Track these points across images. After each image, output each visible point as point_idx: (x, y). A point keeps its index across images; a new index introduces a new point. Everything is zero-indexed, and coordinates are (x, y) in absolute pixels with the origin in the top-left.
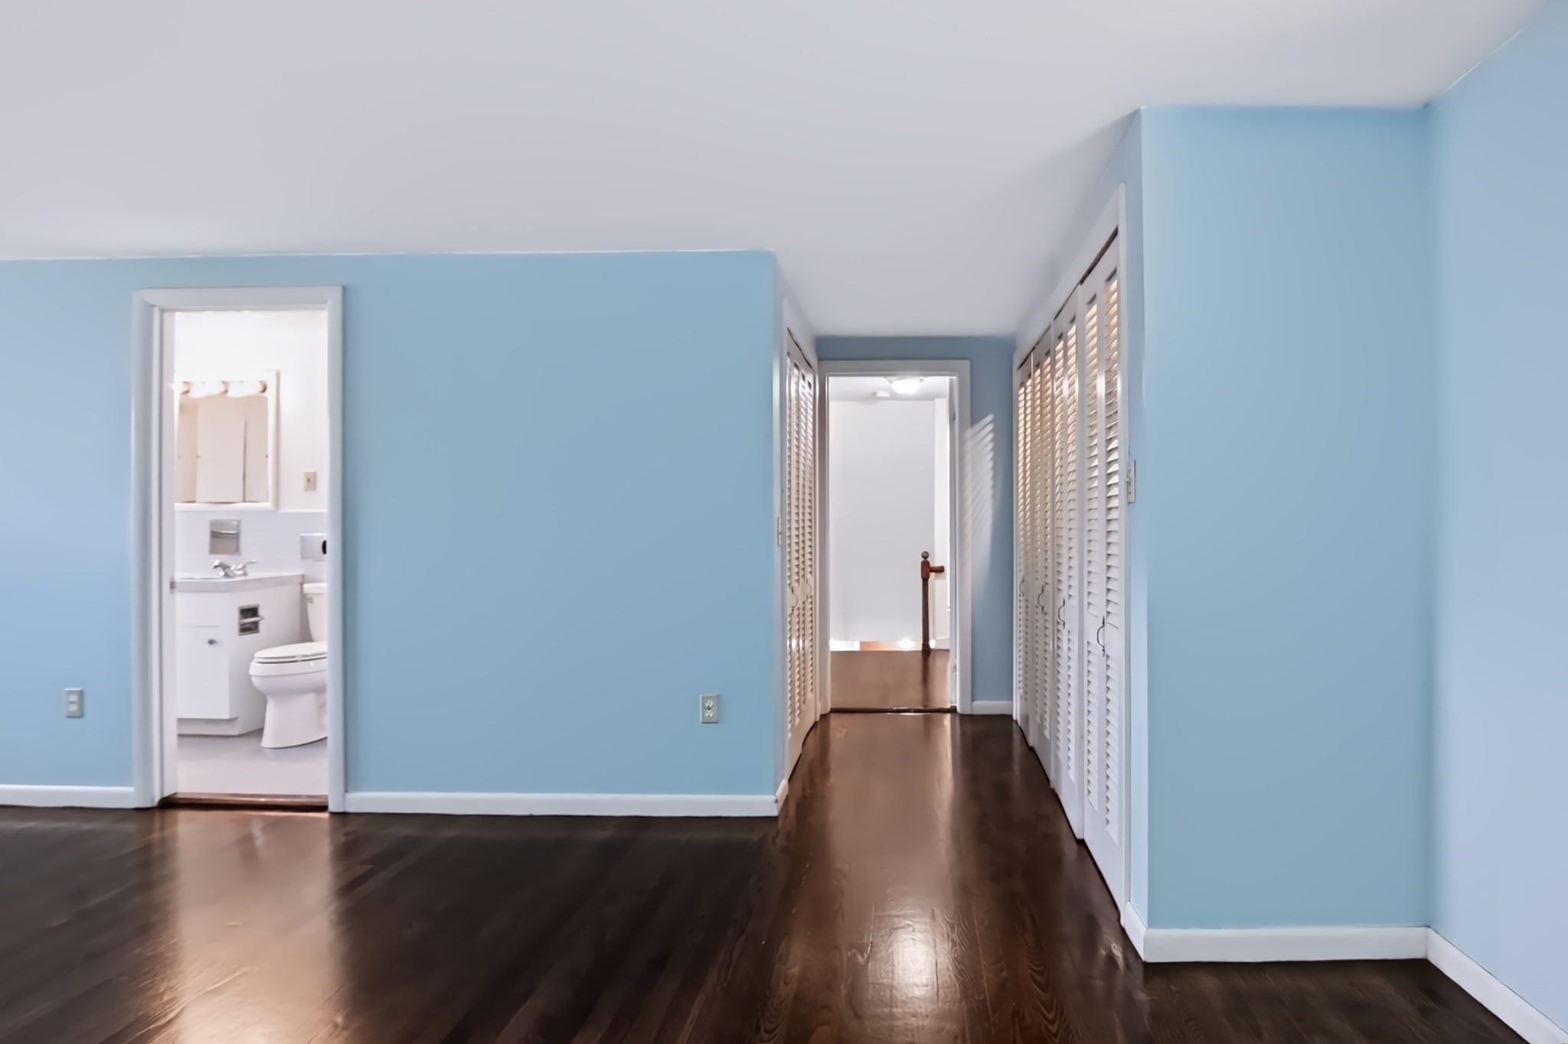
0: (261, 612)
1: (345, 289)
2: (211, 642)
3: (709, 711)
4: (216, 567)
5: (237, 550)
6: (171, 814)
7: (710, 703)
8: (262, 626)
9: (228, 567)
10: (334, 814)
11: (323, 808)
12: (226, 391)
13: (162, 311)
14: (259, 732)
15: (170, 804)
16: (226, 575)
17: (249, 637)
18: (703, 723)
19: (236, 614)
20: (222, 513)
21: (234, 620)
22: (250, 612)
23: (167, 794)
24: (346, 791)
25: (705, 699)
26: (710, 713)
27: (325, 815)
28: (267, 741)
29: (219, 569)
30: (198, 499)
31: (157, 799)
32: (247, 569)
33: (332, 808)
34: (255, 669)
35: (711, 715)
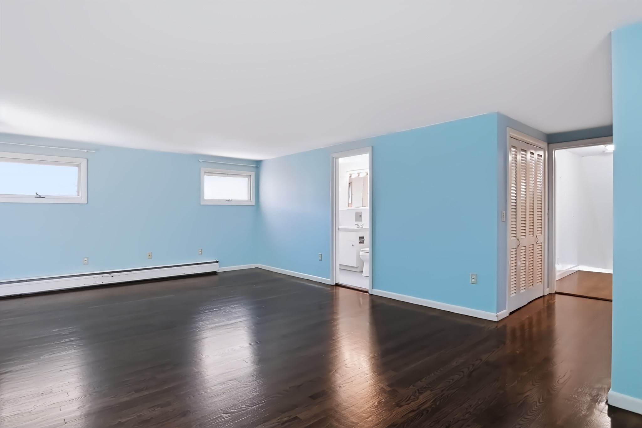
0: (364, 238)
1: (372, 147)
2: (353, 245)
3: (473, 279)
4: (355, 225)
5: (361, 221)
6: (338, 287)
7: (474, 277)
8: (365, 242)
9: (359, 225)
10: (369, 294)
11: (367, 292)
12: (359, 176)
13: (336, 158)
14: (362, 272)
15: (337, 285)
16: (358, 227)
17: (361, 245)
18: (471, 283)
19: (358, 238)
20: (359, 210)
21: (357, 240)
22: (362, 238)
23: (337, 283)
24: (373, 288)
25: (472, 275)
26: (474, 280)
27: (368, 294)
28: (364, 274)
29: (356, 225)
30: (353, 206)
31: (335, 283)
32: (363, 226)
33: (369, 293)
34: (361, 254)
35: (474, 281)
